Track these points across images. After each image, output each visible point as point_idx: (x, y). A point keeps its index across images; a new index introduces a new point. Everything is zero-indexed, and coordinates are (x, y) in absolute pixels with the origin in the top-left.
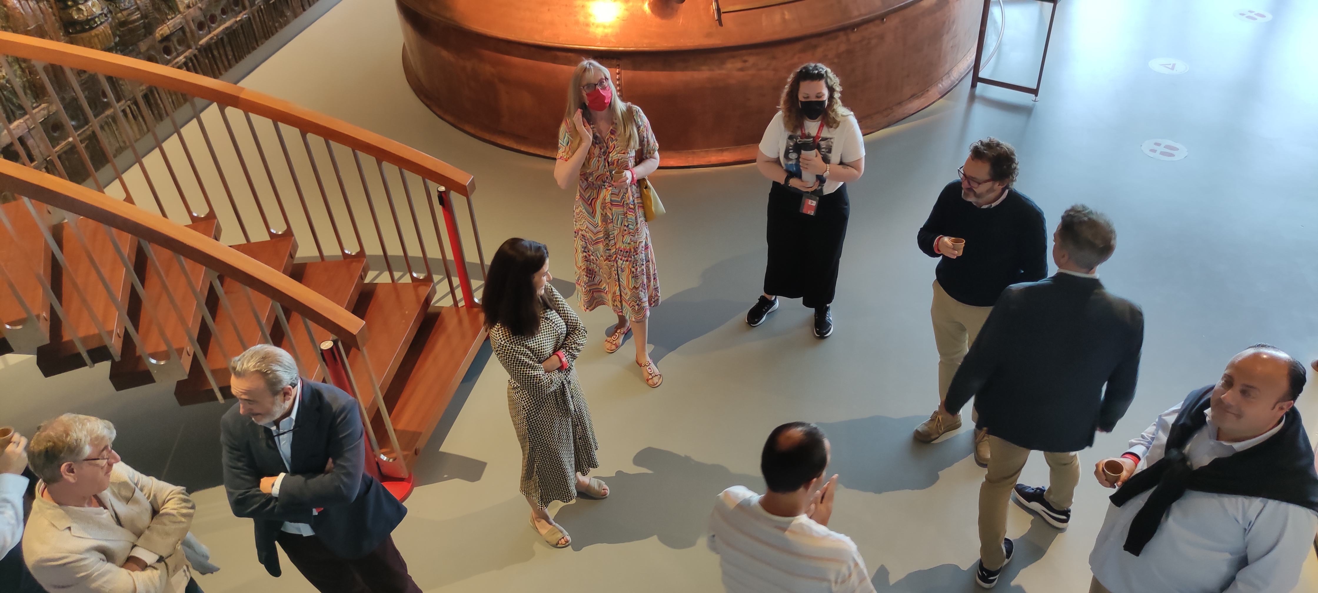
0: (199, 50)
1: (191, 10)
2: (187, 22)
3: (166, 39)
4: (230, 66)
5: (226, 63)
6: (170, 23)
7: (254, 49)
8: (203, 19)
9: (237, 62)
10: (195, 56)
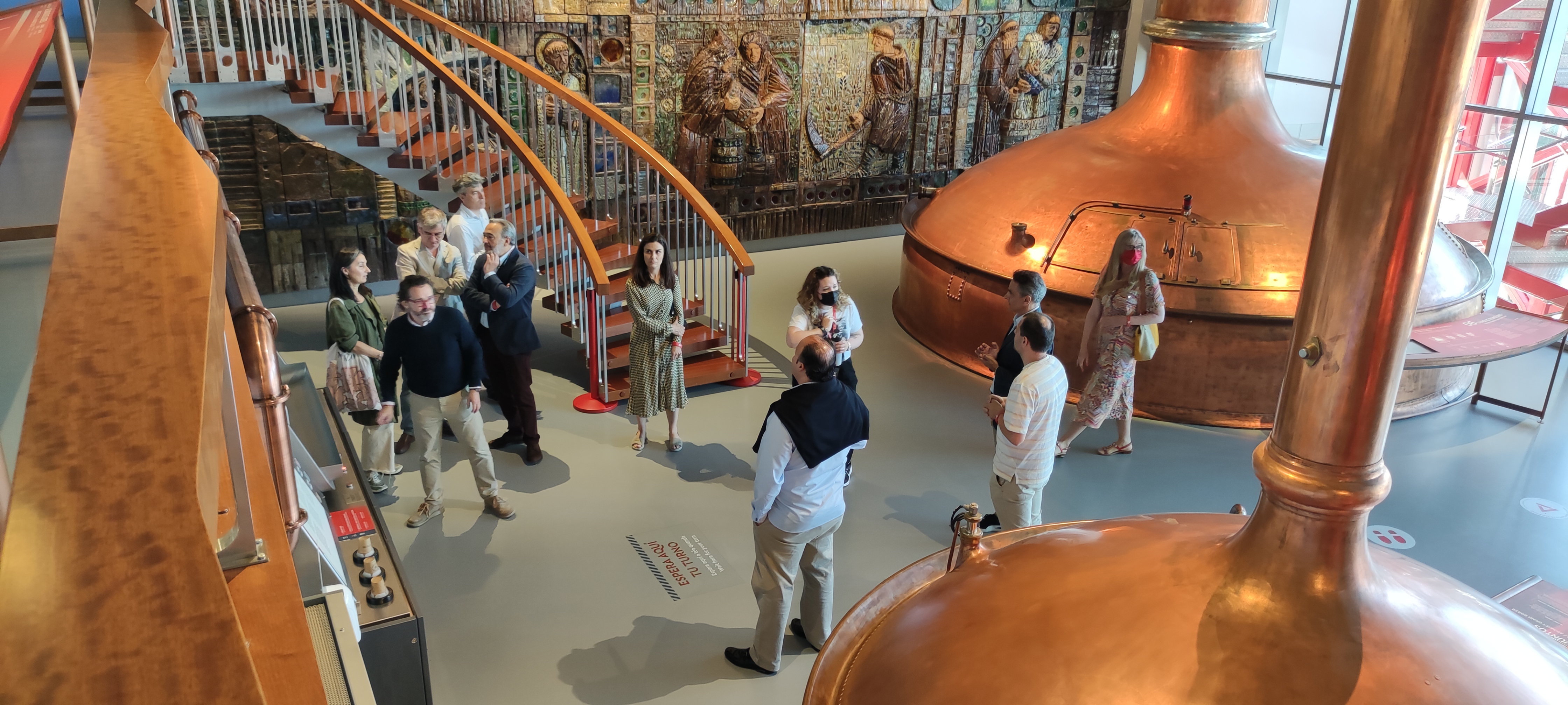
0: (800, 210)
1: (807, 183)
2: (799, 188)
3: (779, 192)
4: (820, 231)
5: (818, 227)
6: (786, 184)
7: (847, 228)
8: (813, 191)
9: (827, 230)
10: (795, 211)
